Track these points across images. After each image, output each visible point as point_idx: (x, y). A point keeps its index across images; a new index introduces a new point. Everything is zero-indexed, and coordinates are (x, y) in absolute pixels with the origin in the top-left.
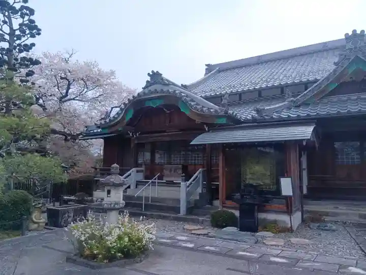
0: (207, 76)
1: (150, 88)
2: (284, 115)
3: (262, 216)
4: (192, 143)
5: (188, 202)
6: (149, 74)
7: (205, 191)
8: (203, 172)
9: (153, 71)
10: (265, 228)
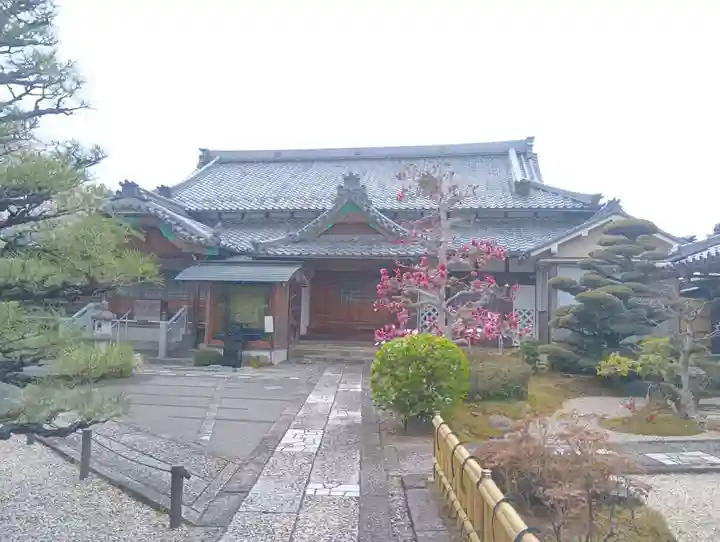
0: (200, 171)
1: (121, 201)
2: (280, 251)
3: (245, 353)
4: (177, 278)
5: (168, 344)
6: (120, 183)
7: (189, 332)
8: (189, 309)
9: (126, 181)
10: (248, 364)
